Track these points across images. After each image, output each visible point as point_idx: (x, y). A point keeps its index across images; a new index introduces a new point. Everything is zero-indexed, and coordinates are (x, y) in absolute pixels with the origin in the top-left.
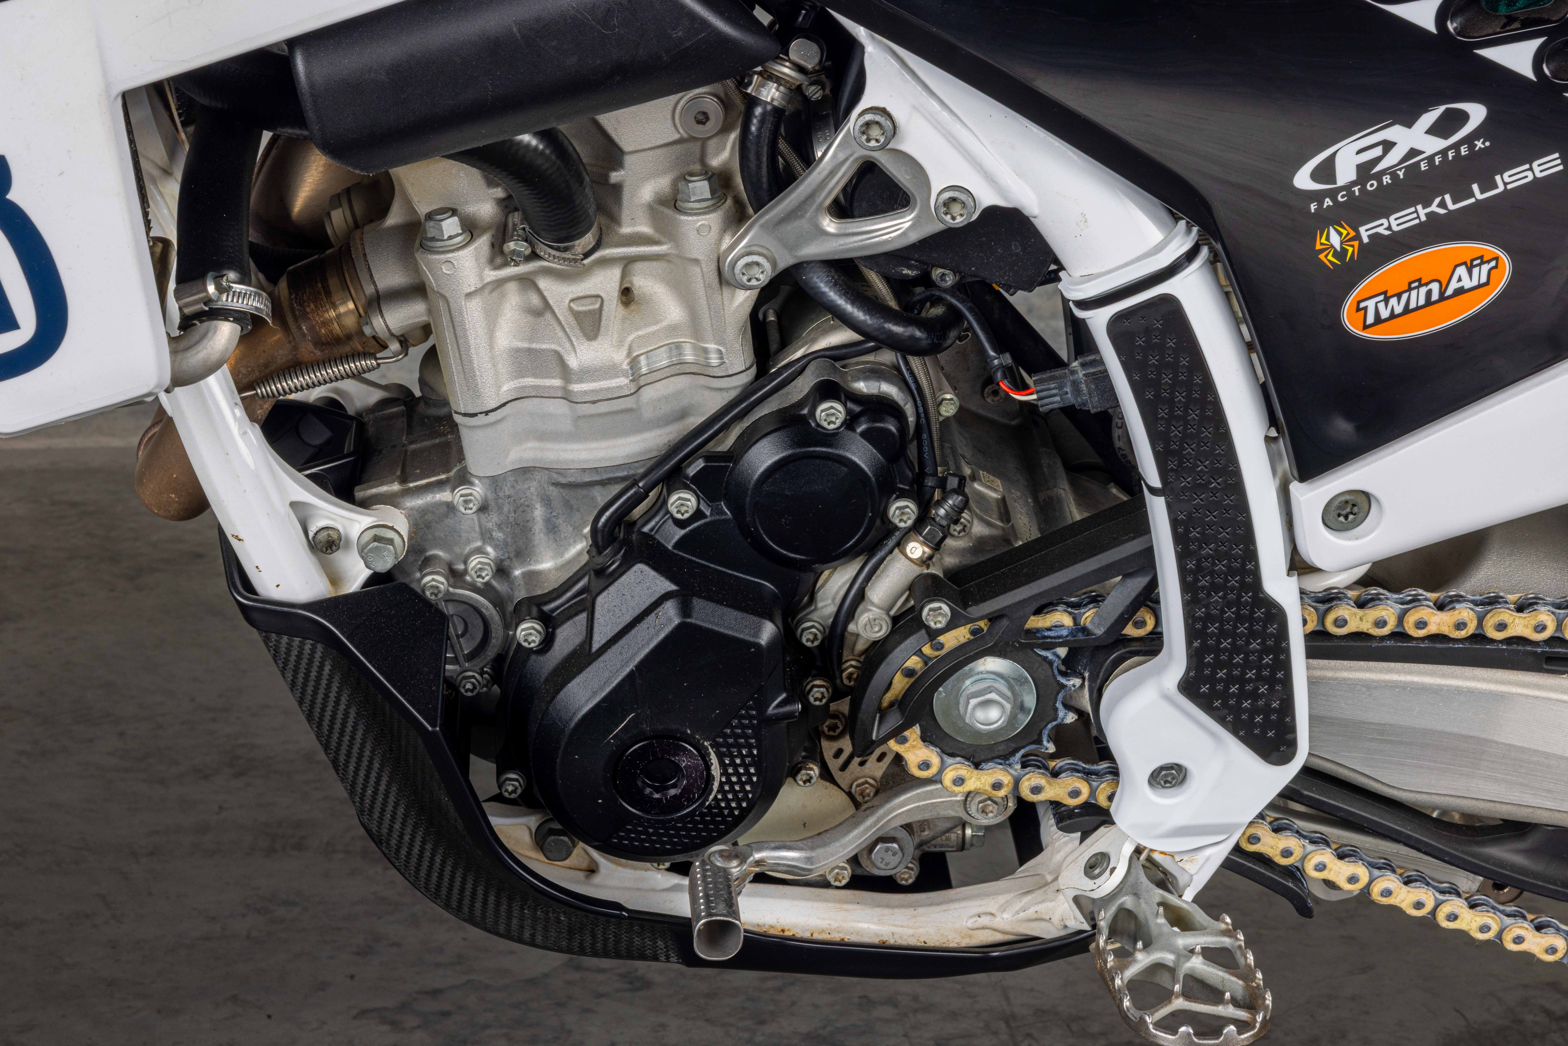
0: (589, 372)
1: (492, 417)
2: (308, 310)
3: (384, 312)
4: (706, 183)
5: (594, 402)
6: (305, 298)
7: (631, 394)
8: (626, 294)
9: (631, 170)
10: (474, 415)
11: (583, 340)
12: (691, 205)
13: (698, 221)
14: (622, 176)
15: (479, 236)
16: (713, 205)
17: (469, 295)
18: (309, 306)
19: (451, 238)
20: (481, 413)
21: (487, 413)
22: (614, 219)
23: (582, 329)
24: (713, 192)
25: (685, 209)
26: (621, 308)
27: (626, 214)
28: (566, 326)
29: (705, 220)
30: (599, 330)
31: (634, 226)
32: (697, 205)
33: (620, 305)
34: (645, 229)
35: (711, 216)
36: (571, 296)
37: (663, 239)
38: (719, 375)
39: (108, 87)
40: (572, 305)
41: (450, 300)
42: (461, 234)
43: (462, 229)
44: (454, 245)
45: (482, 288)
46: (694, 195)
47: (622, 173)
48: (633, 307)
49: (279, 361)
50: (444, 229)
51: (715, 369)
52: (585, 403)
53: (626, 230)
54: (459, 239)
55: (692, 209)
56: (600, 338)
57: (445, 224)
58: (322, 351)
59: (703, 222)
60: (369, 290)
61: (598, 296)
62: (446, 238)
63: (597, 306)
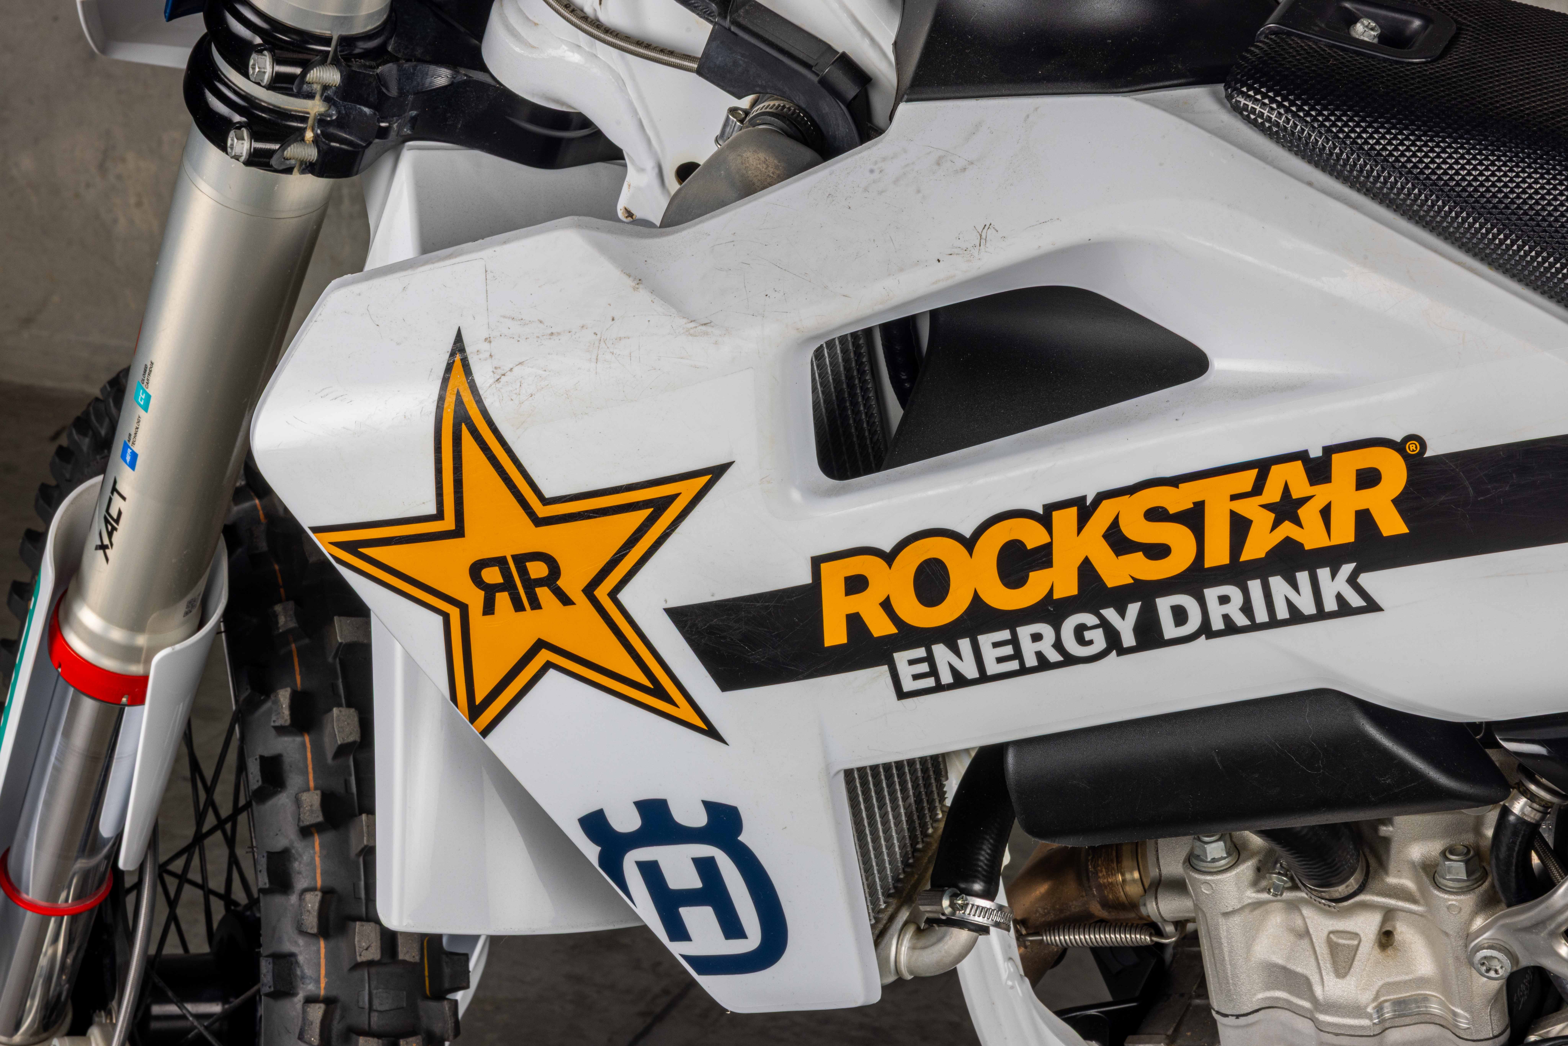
0: (1334, 1007)
1: (1242, 1021)
2: (1100, 875)
3: (1159, 900)
4: (1462, 865)
5: (1337, 1035)
6: (1100, 862)
7: (1374, 1036)
8: (1386, 938)
9: (1400, 828)
10: (1226, 1016)
11: (1332, 975)
12: (1445, 882)
13: (1449, 900)
14: (1391, 832)
15: (1244, 861)
16: (1468, 886)
17: (1226, 914)
18: (1101, 871)
19: (1214, 860)
20: (1232, 1015)
21: (1238, 1016)
22: (1383, 866)
23: (1334, 963)
24: (1469, 873)
25: (1440, 883)
26: (1377, 951)
27: (1392, 866)
28: (1319, 957)
29: (1456, 900)
30: (1350, 968)
31: (1400, 877)
32: (1450, 884)
33: (1376, 947)
34: (1409, 884)
35: (1462, 897)
36: (1331, 929)
37: (1422, 901)
38: (1465, 1037)
39: (828, 767)
40: (1332, 936)
41: (1208, 915)
42: (1225, 858)
43: (1227, 853)
44: (1216, 867)
45: (1242, 908)
46: (1450, 873)
47: (1391, 829)
48: (1390, 951)
49: (1073, 910)
50: (1208, 852)
51: (1462, 1032)
52: (1328, 1033)
53: (1392, 880)
54: (1223, 862)
55: (1446, 886)
56: (1348, 978)
57: (1209, 848)
58: (1109, 912)
59: (1454, 902)
60: (1154, 872)
61: (1357, 935)
62: (1209, 860)
63: (1356, 942)
